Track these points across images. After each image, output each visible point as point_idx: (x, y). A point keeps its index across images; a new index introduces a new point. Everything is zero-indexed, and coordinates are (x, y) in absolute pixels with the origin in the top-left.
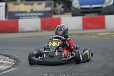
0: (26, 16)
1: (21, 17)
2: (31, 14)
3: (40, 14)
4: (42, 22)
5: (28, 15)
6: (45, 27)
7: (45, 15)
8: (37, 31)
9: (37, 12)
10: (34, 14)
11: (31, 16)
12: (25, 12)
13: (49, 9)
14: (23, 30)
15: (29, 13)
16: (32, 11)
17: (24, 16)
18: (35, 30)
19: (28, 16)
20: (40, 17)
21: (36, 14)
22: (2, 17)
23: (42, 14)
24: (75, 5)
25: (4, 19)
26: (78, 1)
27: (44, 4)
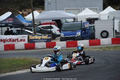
0: (38, 41)
2: (41, 40)
3: (45, 40)
4: (47, 44)
5: (39, 41)
6: (48, 46)
7: (48, 41)
8: (44, 48)
9: (44, 39)
10: (42, 40)
11: (41, 41)
12: (38, 39)
13: (50, 38)
14: (37, 48)
15: (40, 40)
16: (41, 39)
17: (37, 41)
18: (43, 48)
20: (45, 42)
21: (44, 40)
22: (26, 42)
23: (46, 40)
24: (62, 35)
25: (27, 43)
26: (63, 34)
27: (47, 35)
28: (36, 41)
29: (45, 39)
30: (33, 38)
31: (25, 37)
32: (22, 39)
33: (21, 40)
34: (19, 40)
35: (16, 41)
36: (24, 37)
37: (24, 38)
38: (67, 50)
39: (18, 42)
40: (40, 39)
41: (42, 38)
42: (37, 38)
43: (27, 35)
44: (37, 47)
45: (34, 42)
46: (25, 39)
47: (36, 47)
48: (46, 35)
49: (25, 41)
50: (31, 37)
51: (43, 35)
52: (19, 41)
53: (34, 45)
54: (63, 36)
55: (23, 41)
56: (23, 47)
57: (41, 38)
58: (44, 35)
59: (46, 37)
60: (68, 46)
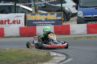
1: (37, 25)
2: (45, 22)
3: (52, 22)
4: (55, 28)
6: (57, 32)
7: (56, 23)
9: (50, 20)
10: (48, 22)
11: (45, 24)
12: (41, 21)
13: (60, 18)
17: (40, 24)
19: (43, 24)
20: (52, 24)
21: (50, 22)
22: (22, 24)
23: (54, 22)
24: (79, 14)
25: (24, 26)
26: (81, 12)
27: (56, 14)
28: (38, 24)
29: (53, 20)
30: (34, 19)
31: (21, 17)
32: (16, 19)
33: (14, 22)
34: (10, 22)
35: (7, 22)
36: (18, 17)
37: (18, 19)
38: (88, 37)
39: (8, 25)
40: (43, 19)
41: (48, 19)
42: (39, 19)
43: (23, 14)
44: (40, 34)
45: (35, 25)
46: (20, 21)
47: (37, 33)
48: (53, 14)
49: (19, 23)
50: (30, 17)
51: (49, 14)
52: (11, 24)
53: (35, 29)
54: (81, 15)
55: (18, 23)
56: (17, 33)
57: (46, 19)
58: (51, 14)
59: (53, 17)
60: (89, 32)
